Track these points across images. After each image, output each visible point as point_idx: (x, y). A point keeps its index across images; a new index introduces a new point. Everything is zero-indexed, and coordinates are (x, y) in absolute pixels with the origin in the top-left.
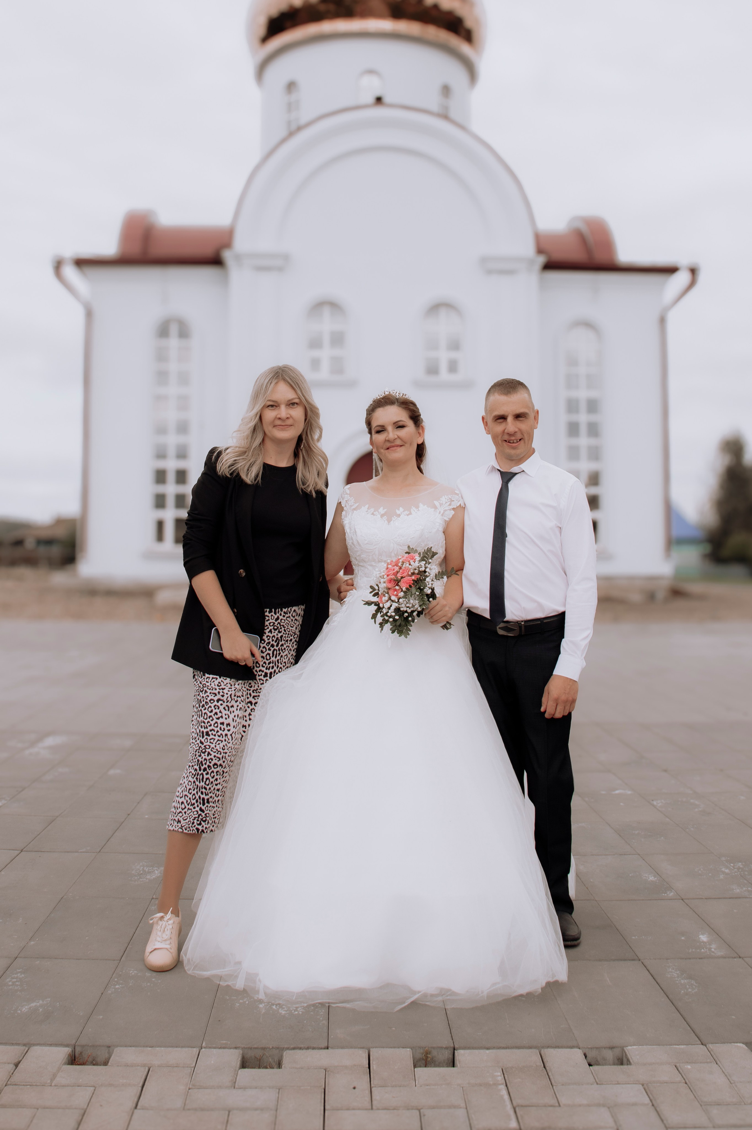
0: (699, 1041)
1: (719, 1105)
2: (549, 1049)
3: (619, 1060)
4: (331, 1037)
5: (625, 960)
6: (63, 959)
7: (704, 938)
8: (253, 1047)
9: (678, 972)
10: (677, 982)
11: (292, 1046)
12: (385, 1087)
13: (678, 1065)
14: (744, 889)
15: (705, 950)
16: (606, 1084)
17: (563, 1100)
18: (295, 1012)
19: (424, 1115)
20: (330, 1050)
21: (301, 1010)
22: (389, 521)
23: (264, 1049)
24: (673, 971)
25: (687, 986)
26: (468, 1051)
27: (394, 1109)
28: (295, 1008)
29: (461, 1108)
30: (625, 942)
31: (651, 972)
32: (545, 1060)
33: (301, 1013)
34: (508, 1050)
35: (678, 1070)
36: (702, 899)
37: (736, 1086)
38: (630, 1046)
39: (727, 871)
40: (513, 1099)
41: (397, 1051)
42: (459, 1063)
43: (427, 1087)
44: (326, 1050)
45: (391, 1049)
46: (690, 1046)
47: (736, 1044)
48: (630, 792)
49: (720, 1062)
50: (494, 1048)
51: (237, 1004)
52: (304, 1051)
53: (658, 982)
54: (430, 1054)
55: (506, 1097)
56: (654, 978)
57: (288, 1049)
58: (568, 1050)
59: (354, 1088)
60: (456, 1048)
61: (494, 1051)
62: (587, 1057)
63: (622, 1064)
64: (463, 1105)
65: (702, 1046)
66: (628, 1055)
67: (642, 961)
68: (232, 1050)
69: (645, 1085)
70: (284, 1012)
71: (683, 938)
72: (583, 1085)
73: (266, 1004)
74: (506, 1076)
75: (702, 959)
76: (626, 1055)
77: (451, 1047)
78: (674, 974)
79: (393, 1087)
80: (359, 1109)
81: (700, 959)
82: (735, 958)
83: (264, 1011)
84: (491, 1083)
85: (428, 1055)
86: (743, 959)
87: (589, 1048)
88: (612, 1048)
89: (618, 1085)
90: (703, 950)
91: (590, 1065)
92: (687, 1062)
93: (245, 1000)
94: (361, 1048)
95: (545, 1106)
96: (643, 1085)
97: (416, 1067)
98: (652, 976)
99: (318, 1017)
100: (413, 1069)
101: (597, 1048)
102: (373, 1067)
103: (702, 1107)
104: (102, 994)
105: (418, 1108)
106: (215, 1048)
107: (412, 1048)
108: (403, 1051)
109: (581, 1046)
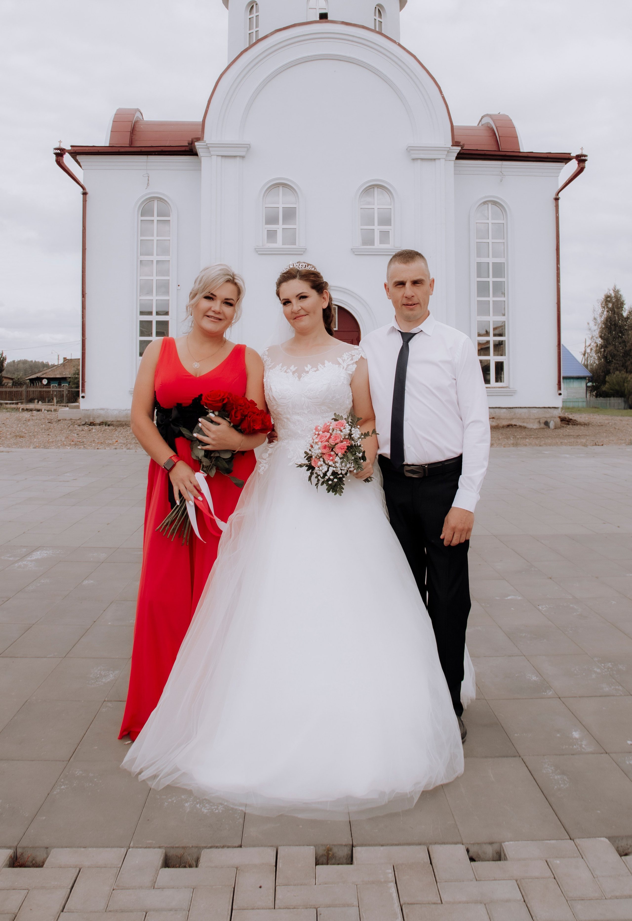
0: (568, 836)
1: (583, 900)
2: (436, 846)
3: (498, 854)
4: (245, 835)
5: (507, 757)
6: (18, 760)
7: (576, 735)
8: (175, 846)
9: (553, 768)
10: (551, 777)
11: (209, 845)
12: (289, 885)
13: (548, 860)
14: (613, 687)
15: (577, 746)
16: (484, 880)
17: (445, 898)
18: (216, 810)
19: (320, 914)
20: (243, 849)
21: (221, 809)
22: (300, 377)
23: (184, 848)
24: (548, 767)
25: (560, 781)
26: (364, 848)
27: (294, 908)
28: (216, 807)
29: (353, 906)
30: (509, 739)
31: (529, 768)
32: (431, 856)
33: (221, 811)
34: (400, 847)
35: (548, 865)
36: (576, 697)
37: (598, 881)
38: (508, 841)
39: (598, 671)
40: (400, 896)
41: (302, 847)
42: (356, 861)
43: (325, 885)
44: (239, 849)
45: (296, 847)
46: (560, 841)
47: (600, 839)
48: (520, 598)
49: (584, 855)
50: (388, 845)
51: (166, 804)
52: (220, 849)
53: (535, 777)
54: (331, 851)
55: (395, 895)
56: (531, 774)
57: (206, 847)
58: (453, 846)
59: (261, 887)
60: (354, 845)
61: (388, 848)
62: (470, 852)
63: (500, 859)
64: (356, 903)
65: (570, 841)
66: (505, 850)
67: (522, 757)
68: (156, 849)
69: (518, 881)
70: (206, 811)
71: (558, 735)
72: (463, 881)
73: (191, 802)
74: (396, 873)
75: (574, 755)
76: (503, 850)
77: (350, 845)
78: (549, 770)
79: (295, 885)
80: (263, 909)
81: (572, 755)
82: (602, 753)
83: (188, 810)
84: (383, 880)
85: (330, 852)
86: (609, 754)
87: (471, 844)
88: (491, 843)
89: (494, 881)
90: (575, 746)
91: (472, 859)
92: (557, 857)
93: (173, 799)
94: (271, 846)
95: (429, 904)
96: (516, 881)
97: (318, 864)
98: (530, 772)
99: (236, 815)
100: (314, 867)
101: (478, 844)
102: (279, 866)
103: (568, 902)
104: (48, 794)
105: (317, 907)
106: (141, 848)
107: (317, 845)
108: (307, 848)
109: (464, 842)
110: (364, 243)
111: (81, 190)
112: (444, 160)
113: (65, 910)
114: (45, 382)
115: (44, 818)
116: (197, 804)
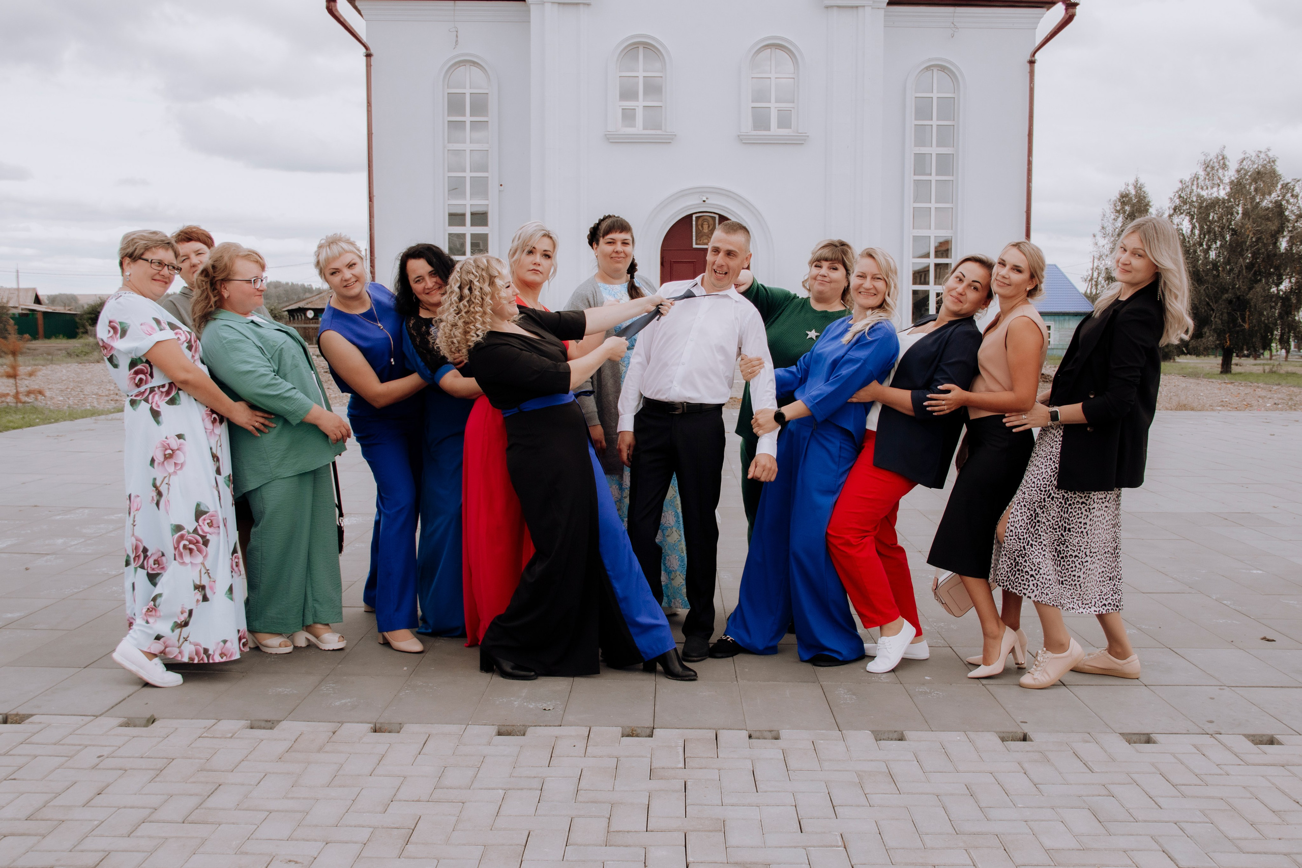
110: (756, 127)
111: (364, 50)
112: (870, 8)
114: (310, 314)
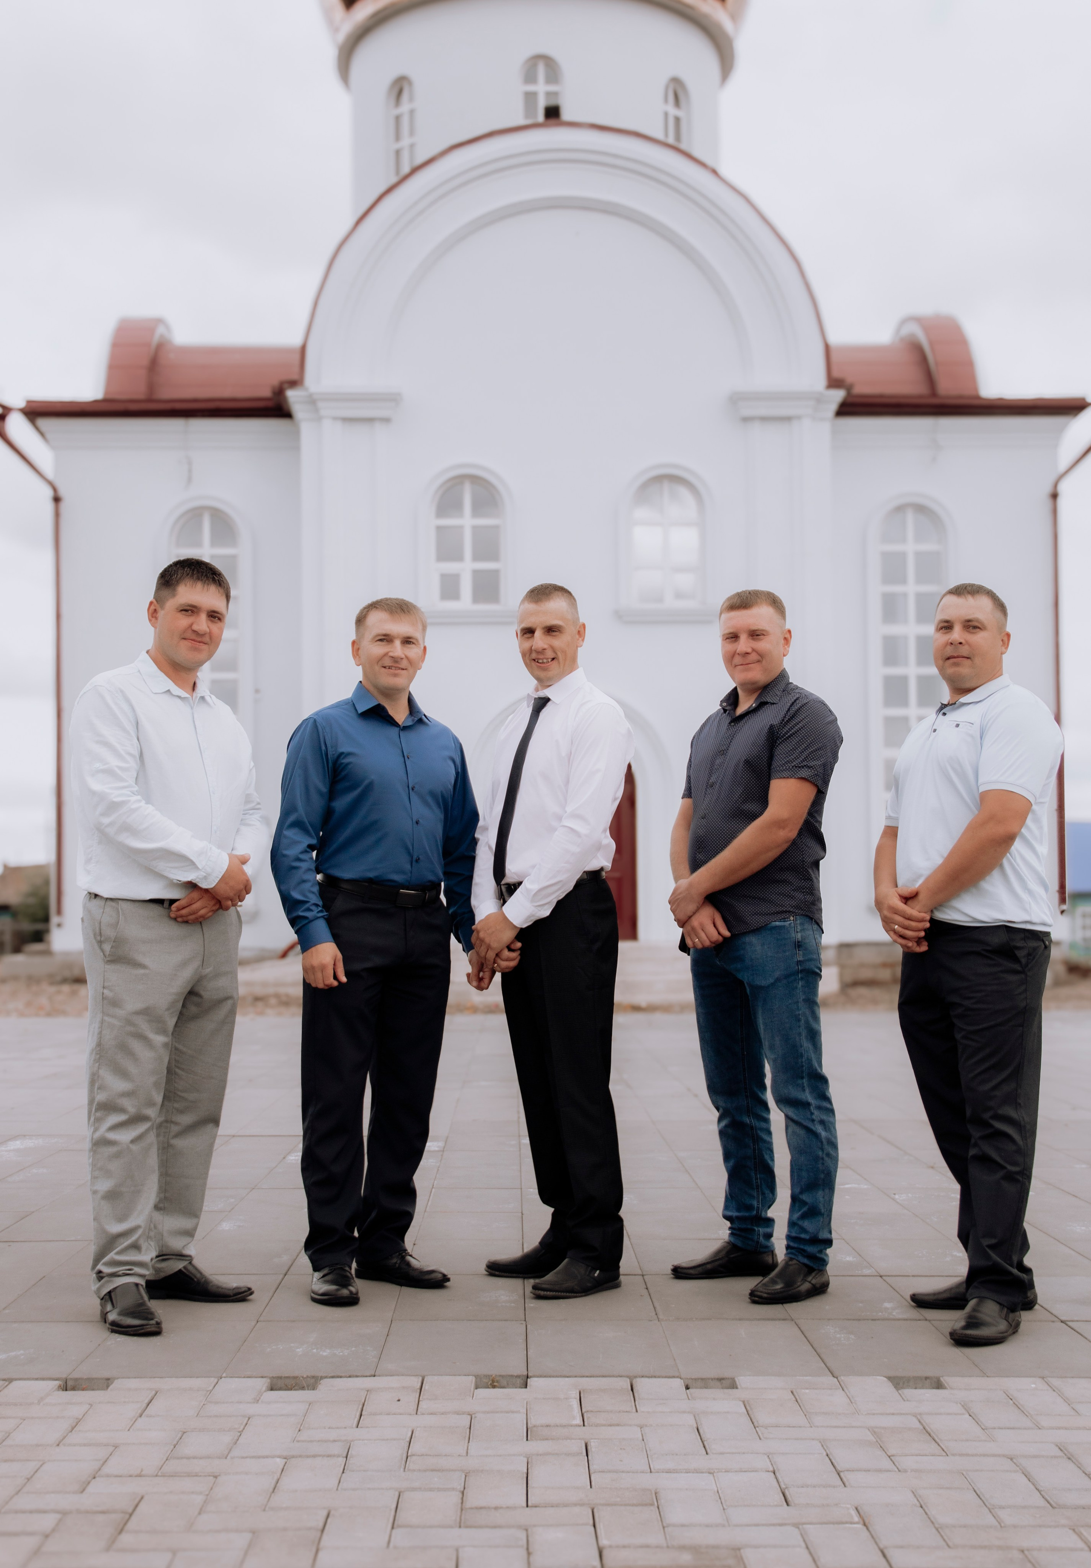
0: (832, 1375)
1: (826, 1414)
2: (643, 1379)
4: (381, 1370)
5: (773, 1320)
7: (887, 1305)
8: (283, 1376)
9: (837, 1330)
10: (831, 1336)
11: (330, 1375)
12: (437, 1399)
13: (794, 1390)
15: (884, 1314)
16: (699, 1400)
17: (643, 1409)
18: (339, 1353)
19: (475, 1417)
20: (377, 1378)
23: (295, 1378)
24: (831, 1328)
26: (543, 1379)
27: (442, 1414)
28: (340, 1351)
29: (521, 1412)
31: (802, 1329)
32: (635, 1385)
33: (347, 1354)
34: (592, 1378)
35: (792, 1392)
36: (909, 1277)
37: (856, 1404)
38: (746, 1375)
40: (583, 1408)
41: (458, 1378)
42: (531, 1386)
43: (486, 1400)
44: (373, 1378)
45: (450, 1377)
46: (818, 1377)
47: (875, 1377)
48: (865, 1187)
49: (846, 1387)
50: (576, 1377)
51: (269, 1349)
52: (346, 1379)
53: (807, 1335)
54: (497, 1382)
55: (577, 1406)
56: (803, 1334)
57: (326, 1377)
58: (666, 1379)
59: (399, 1400)
60: (531, 1376)
61: (576, 1378)
62: (689, 1385)
63: (727, 1388)
64: (524, 1411)
65: (832, 1378)
66: (738, 1383)
67: (796, 1321)
68: (258, 1379)
69: (746, 1401)
70: (325, 1353)
71: (860, 1305)
72: (672, 1400)
73: (305, 1349)
74: (582, 1395)
75: (874, 1320)
76: (736, 1384)
77: (523, 1375)
78: (831, 1330)
79: (447, 1400)
80: (400, 1414)
81: (872, 1320)
82: (919, 1320)
83: (301, 1353)
84: (563, 1399)
86: (929, 1321)
87: (692, 1379)
88: (720, 1380)
89: (713, 1401)
90: (880, 1314)
92: (807, 1387)
93: (279, 1346)
94: (415, 1376)
95: (620, 1412)
96: (744, 1402)
97: (479, 1388)
98: (802, 1332)
99: (368, 1357)
100: (472, 1390)
101: (702, 1379)
102: (426, 1387)
103: (807, 1416)
104: (99, 1345)
105: (471, 1413)
106: (236, 1377)
107: (478, 1375)
108: (463, 1378)
109: (683, 1376)
111: (49, 489)
112: (810, 418)
113: (143, 1416)
115: (98, 1360)
116: (314, 1349)
